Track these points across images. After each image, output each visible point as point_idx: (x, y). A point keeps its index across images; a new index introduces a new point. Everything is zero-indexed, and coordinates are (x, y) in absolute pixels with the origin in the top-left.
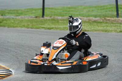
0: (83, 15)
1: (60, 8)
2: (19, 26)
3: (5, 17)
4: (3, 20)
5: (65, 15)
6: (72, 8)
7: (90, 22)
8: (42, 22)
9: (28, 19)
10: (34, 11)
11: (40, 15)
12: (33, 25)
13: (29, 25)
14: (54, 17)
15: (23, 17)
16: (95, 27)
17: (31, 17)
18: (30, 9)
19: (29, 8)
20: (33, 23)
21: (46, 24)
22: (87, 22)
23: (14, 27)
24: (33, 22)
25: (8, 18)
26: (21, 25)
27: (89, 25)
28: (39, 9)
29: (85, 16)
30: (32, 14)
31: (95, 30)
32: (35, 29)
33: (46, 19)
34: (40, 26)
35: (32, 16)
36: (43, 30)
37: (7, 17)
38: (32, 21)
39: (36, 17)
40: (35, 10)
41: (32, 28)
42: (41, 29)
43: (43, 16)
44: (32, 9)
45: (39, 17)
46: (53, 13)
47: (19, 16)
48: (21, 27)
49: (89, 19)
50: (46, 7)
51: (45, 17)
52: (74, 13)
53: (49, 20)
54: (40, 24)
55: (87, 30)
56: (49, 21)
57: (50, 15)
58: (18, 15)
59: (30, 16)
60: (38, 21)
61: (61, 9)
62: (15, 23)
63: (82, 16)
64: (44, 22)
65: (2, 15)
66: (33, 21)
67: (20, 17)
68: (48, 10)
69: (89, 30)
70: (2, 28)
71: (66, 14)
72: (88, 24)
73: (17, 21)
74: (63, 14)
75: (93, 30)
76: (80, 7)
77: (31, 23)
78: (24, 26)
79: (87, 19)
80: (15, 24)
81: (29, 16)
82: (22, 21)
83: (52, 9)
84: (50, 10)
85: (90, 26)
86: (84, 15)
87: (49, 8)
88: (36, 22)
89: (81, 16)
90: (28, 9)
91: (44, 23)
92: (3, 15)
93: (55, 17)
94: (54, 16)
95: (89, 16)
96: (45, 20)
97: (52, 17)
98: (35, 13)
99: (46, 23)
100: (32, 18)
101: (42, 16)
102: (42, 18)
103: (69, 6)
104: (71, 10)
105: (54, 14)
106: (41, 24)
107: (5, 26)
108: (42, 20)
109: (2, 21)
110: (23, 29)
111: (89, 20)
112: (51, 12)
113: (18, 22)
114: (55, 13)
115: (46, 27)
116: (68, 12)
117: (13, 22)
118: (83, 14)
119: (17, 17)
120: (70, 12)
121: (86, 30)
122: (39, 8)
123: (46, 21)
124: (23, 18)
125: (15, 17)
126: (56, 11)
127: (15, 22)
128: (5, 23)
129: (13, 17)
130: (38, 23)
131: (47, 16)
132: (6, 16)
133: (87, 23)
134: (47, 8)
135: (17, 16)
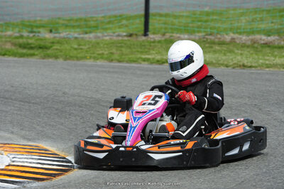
0: (239, 31)
1: (185, 14)
2: (91, 57)
3: (57, 35)
4: (53, 43)
5: (196, 29)
6: (213, 14)
7: (256, 45)
8: (144, 46)
9: (110, 39)
10: (124, 22)
11: (139, 31)
12: (123, 54)
13: (112, 53)
14: (171, 34)
15: (99, 35)
16: (268, 58)
17: (119, 36)
18: (115, 16)
19: (113, 13)
20: (123, 49)
21: (152, 52)
22: (248, 47)
23: (78, 59)
24: (122, 47)
25: (64, 38)
26: (94, 53)
27: (252, 54)
28: (136, 17)
29: (244, 32)
30: (120, 27)
31: (267, 64)
32: (127, 62)
33: (152, 40)
34: (139, 56)
35: (121, 33)
36: (145, 65)
37: (62, 35)
38: (119, 45)
39: (131, 35)
40: (128, 18)
41: (119, 61)
42: (140, 63)
43: (145, 34)
44: (121, 17)
45: (136, 35)
46: (170, 26)
47: (90, 32)
48: (95, 59)
49: (252, 40)
50: (152, 11)
51: (151, 36)
52: (218, 25)
53: (159, 42)
54: (138, 51)
55: (249, 64)
56: (159, 45)
57: (163, 30)
58: (88, 30)
59: (117, 34)
60: (134, 45)
61: (187, 17)
62: (81, 49)
63: (237, 33)
64: (148, 47)
65: (51, 31)
66: (123, 45)
67: (92, 35)
68: (158, 18)
69: (254, 65)
70: (50, 60)
71: (198, 27)
72: (252, 52)
73: (85, 45)
74: (193, 27)
75: (261, 66)
76: (232, 12)
77: (117, 50)
78: (101, 56)
79: (248, 38)
80: (79, 51)
81: (114, 33)
82: (98, 43)
83: (167, 15)
84: (163, 19)
85: (254, 55)
86: (242, 31)
87: (161, 15)
88: (130, 48)
89: (234, 33)
90: (110, 17)
91: (149, 49)
92: (53, 31)
93: (174, 35)
94: (173, 33)
95: (253, 32)
96: (151, 42)
97: (168, 35)
98: (127, 26)
99: (153, 49)
100: (120, 38)
101: (142, 32)
102: (144, 38)
103: (206, 9)
104: (211, 17)
105: (171, 29)
106: (142, 53)
107: (56, 57)
108: (143, 41)
109: (50, 45)
110: (99, 62)
111: (254, 42)
112: (165, 23)
113: (89, 48)
114: (173, 25)
115: (153, 59)
116: (204, 24)
117: (76, 46)
118: (238, 28)
119: (86, 36)
120: (208, 23)
121: (246, 64)
122: (136, 13)
123: (152, 44)
124: (99, 37)
125: (82, 36)
126: (176, 21)
127: (81, 47)
128: (57, 49)
129: (76, 35)
130: (134, 50)
131: (154, 33)
132: (60, 33)
133: (249, 50)
134: (155, 15)
135: (86, 33)
